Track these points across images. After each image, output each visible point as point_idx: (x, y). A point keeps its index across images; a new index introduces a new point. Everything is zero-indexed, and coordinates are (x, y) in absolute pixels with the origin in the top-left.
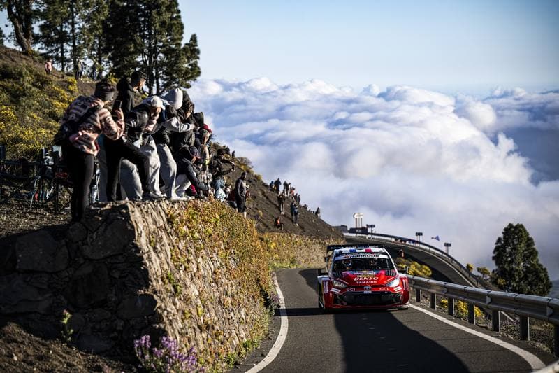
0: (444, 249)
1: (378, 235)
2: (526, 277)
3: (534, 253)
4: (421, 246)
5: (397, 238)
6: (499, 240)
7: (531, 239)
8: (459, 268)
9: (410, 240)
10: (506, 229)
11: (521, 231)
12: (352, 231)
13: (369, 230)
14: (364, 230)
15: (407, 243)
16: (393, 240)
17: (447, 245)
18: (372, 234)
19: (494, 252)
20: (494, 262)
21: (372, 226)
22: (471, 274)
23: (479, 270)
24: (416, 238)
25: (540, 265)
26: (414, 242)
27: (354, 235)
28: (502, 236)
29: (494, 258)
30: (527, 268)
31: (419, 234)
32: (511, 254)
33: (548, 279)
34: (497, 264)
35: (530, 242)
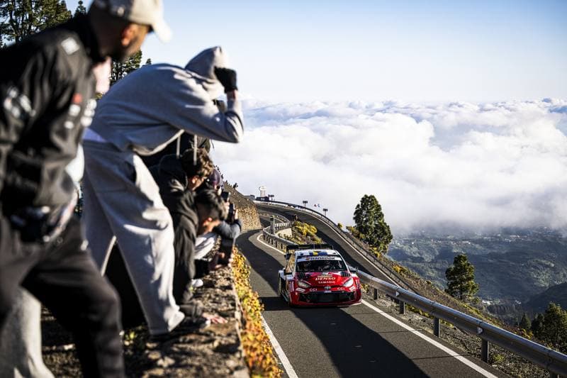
0: (323, 213)
1: (276, 202)
2: (376, 232)
3: (381, 215)
4: (307, 210)
5: (290, 205)
6: (358, 206)
7: (380, 206)
8: (334, 227)
9: (299, 206)
10: (363, 199)
11: (372, 200)
12: (258, 199)
13: (270, 199)
14: (267, 199)
15: (297, 208)
16: (287, 206)
17: (325, 210)
18: (272, 202)
19: (355, 214)
20: (354, 221)
21: (272, 196)
22: (342, 231)
23: (347, 228)
24: (303, 205)
25: (385, 224)
26: (302, 207)
27: (259, 202)
28: (360, 203)
29: (354, 218)
30: (376, 225)
31: (305, 202)
32: (366, 216)
33: (390, 233)
34: (356, 222)
35: (379, 208)
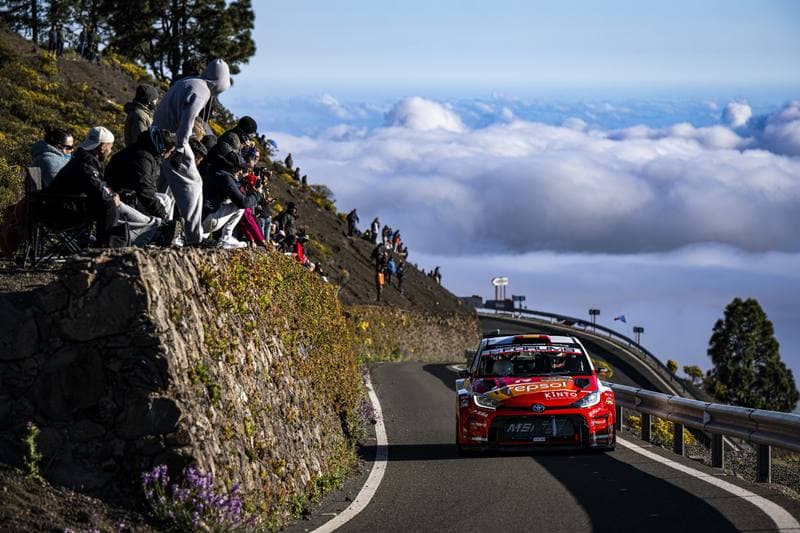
0: (633, 336)
1: (530, 312)
2: (760, 384)
3: (773, 347)
4: (598, 331)
5: (560, 318)
6: (719, 324)
7: (770, 324)
8: (656, 367)
9: (580, 322)
10: (730, 308)
11: (752, 311)
12: (490, 305)
13: (517, 305)
14: (508, 305)
15: (576, 325)
16: (554, 320)
17: (638, 330)
18: (520, 311)
19: (711, 343)
21: (521, 299)
22: (674, 376)
23: (687, 370)
24: (588, 318)
25: (782, 365)
26: (586, 324)
27: (493, 311)
28: (723, 318)
29: (710, 352)
30: (761, 368)
31: (594, 312)
32: (736, 347)
33: (793, 387)
34: (715, 360)
35: (767, 328)
